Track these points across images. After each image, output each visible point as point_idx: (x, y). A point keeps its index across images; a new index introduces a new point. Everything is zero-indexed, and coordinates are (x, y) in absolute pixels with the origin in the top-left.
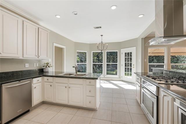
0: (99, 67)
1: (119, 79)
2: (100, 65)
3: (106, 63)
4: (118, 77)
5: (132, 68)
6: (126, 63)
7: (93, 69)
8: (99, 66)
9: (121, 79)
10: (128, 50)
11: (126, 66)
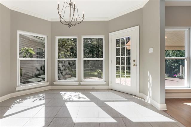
0: (70, 66)
1: (106, 87)
2: (71, 62)
3: (83, 59)
4: (104, 83)
5: (131, 66)
6: (118, 59)
7: (59, 70)
8: (69, 64)
9: (110, 86)
10: (122, 34)
11: (118, 63)
